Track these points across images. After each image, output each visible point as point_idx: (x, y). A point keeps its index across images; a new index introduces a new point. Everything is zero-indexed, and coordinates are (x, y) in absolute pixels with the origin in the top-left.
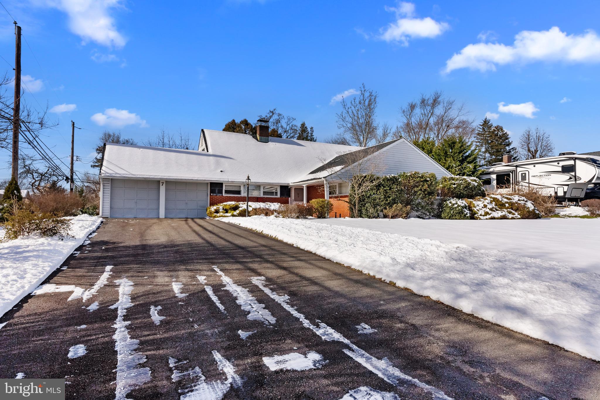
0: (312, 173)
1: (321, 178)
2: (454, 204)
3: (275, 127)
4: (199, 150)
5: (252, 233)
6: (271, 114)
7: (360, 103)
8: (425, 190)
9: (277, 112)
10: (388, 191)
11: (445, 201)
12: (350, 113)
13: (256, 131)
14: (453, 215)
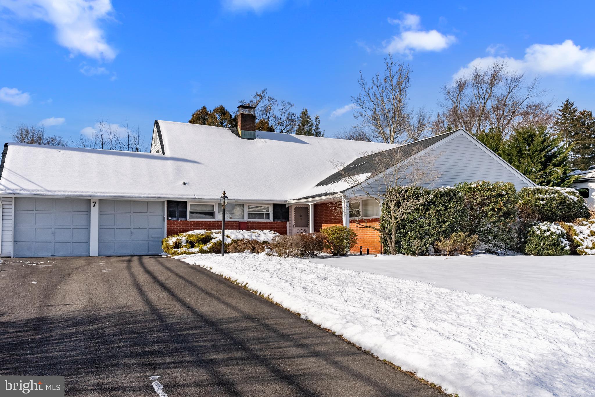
0: (321, 184)
1: (337, 193)
2: (545, 231)
3: (264, 117)
4: (152, 152)
5: (230, 286)
6: (258, 98)
7: (386, 81)
8: (500, 210)
9: (267, 95)
10: (443, 212)
11: (531, 226)
12: (371, 95)
13: (237, 123)
14: (543, 249)
